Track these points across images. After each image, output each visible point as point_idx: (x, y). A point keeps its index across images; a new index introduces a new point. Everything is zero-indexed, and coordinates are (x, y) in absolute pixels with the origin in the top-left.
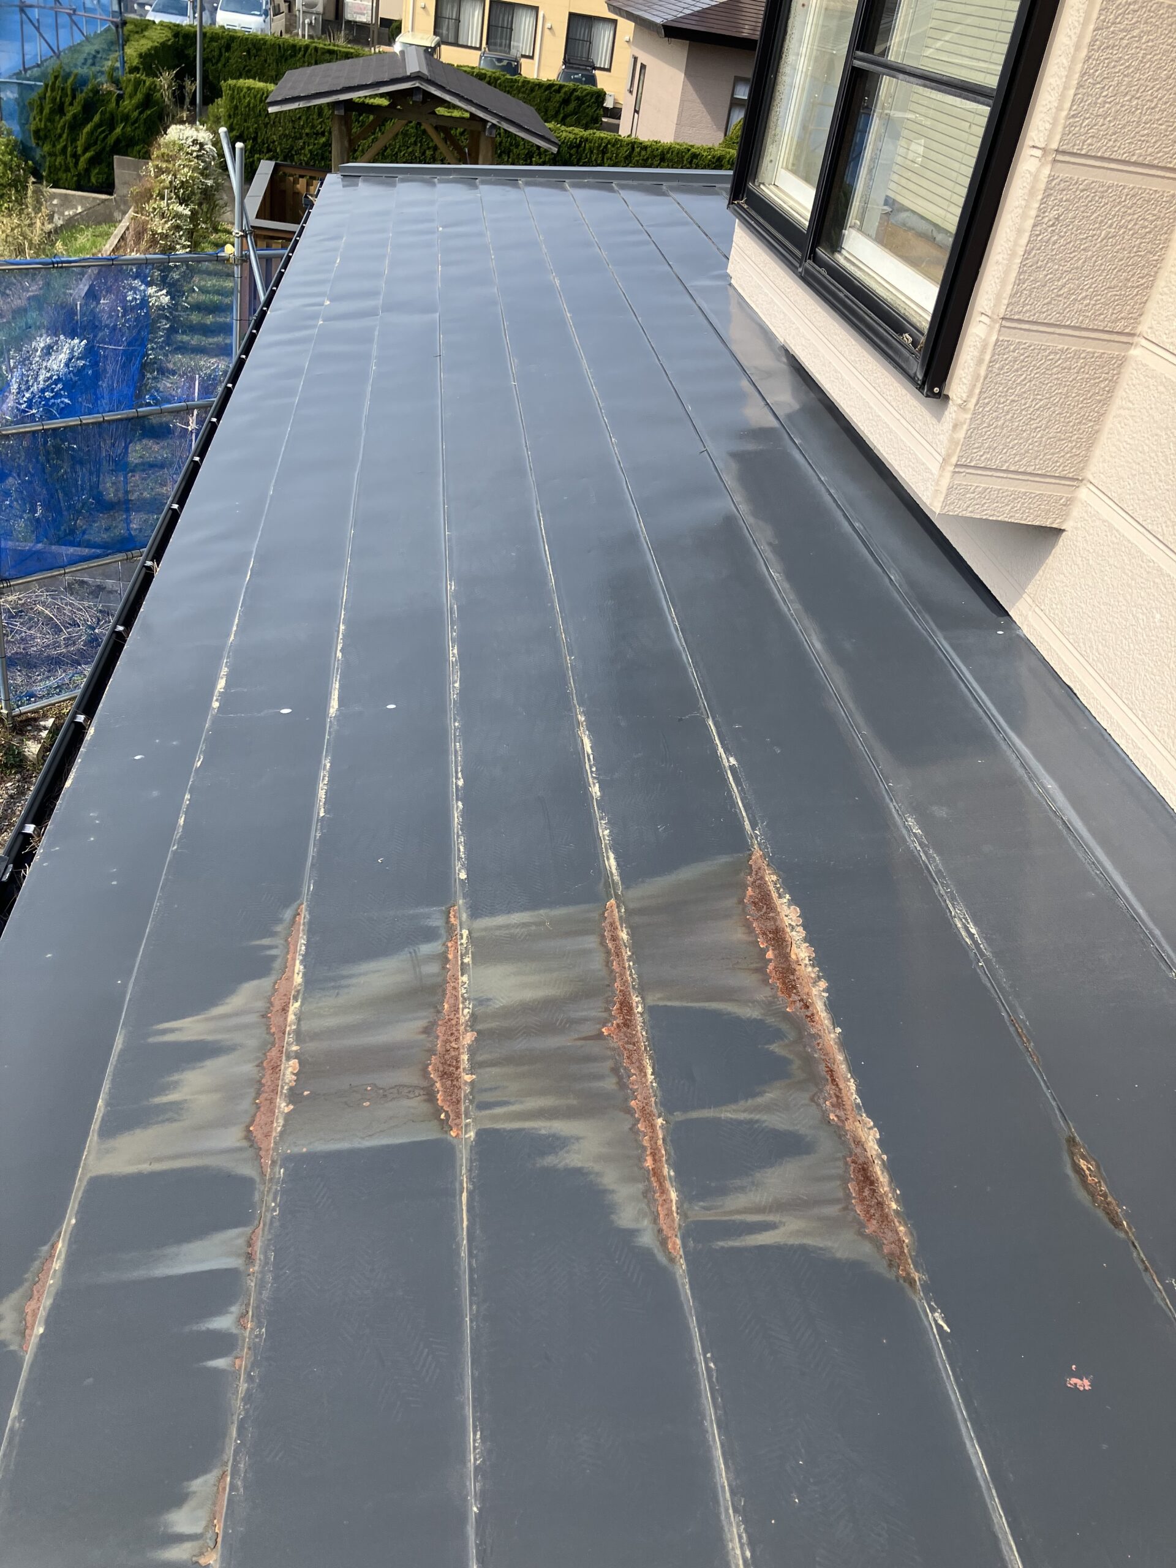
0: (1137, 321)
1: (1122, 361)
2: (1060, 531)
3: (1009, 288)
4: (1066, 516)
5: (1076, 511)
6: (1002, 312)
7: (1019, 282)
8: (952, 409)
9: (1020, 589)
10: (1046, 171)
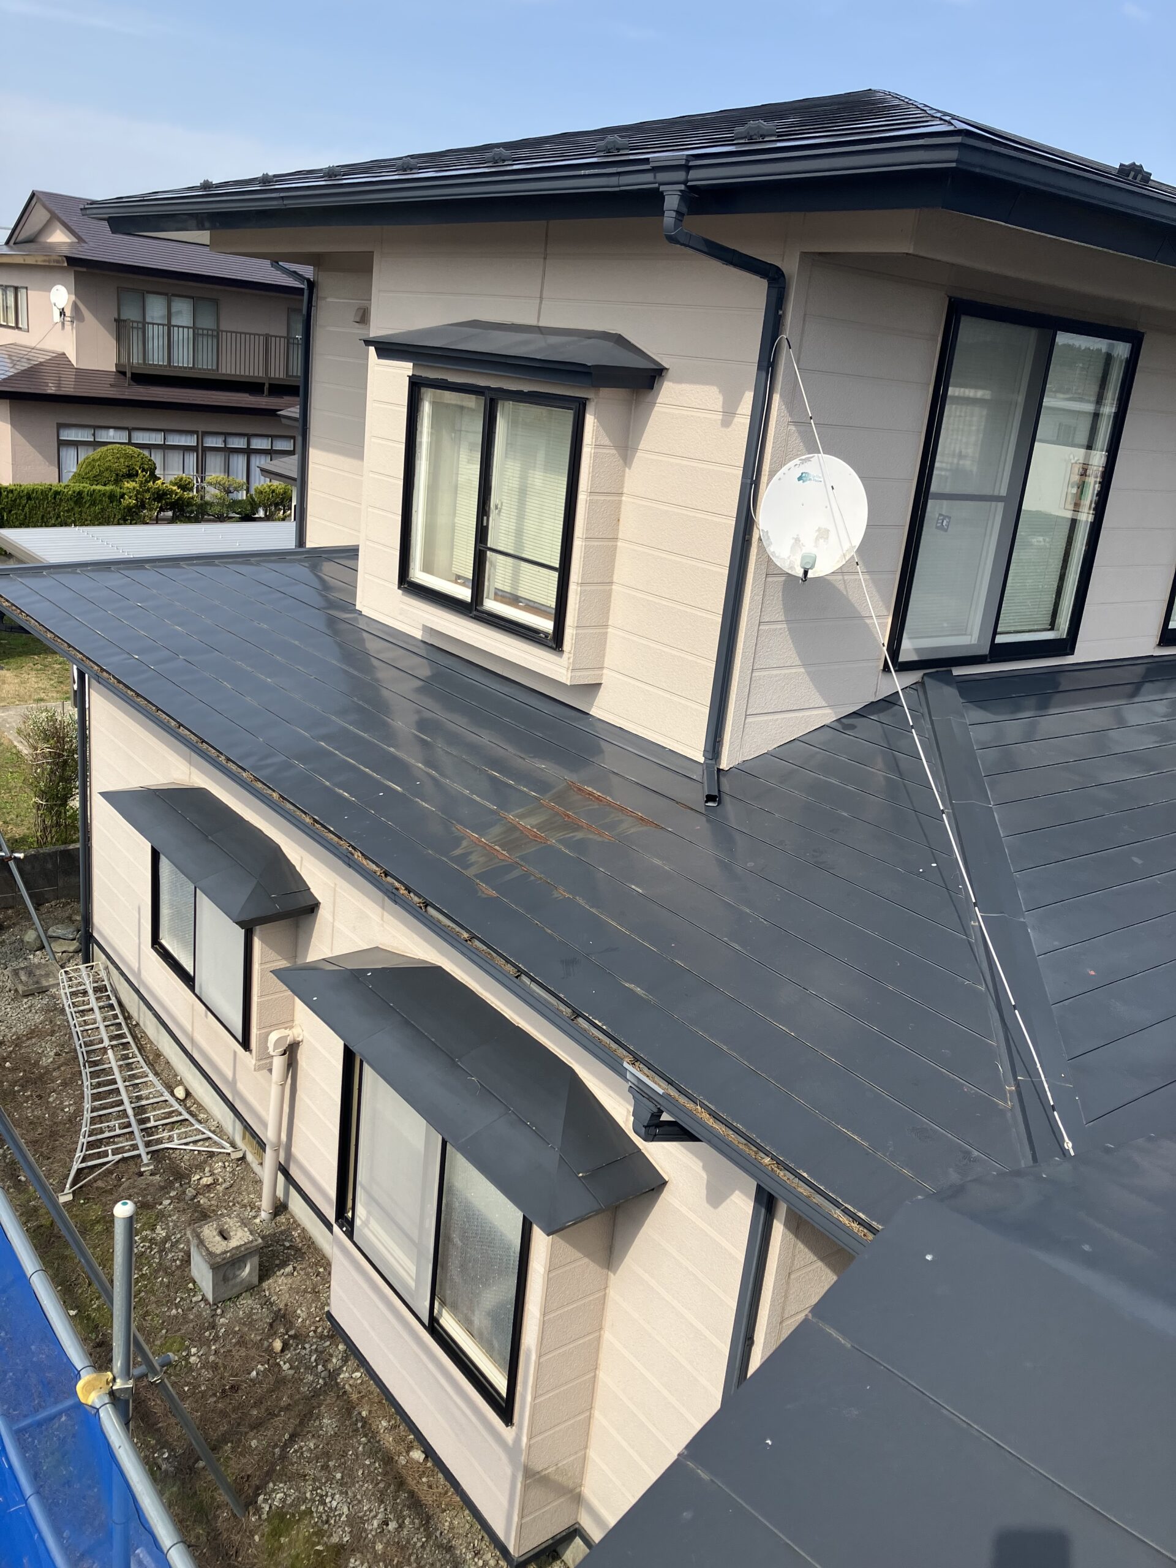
0: (608, 621)
1: (607, 633)
2: (601, 684)
3: (576, 619)
4: (602, 679)
5: (604, 677)
6: (576, 625)
7: (578, 617)
8: (566, 655)
9: (591, 705)
10: (579, 588)
